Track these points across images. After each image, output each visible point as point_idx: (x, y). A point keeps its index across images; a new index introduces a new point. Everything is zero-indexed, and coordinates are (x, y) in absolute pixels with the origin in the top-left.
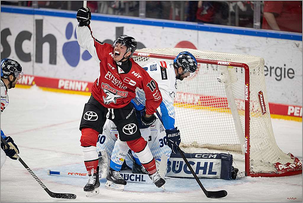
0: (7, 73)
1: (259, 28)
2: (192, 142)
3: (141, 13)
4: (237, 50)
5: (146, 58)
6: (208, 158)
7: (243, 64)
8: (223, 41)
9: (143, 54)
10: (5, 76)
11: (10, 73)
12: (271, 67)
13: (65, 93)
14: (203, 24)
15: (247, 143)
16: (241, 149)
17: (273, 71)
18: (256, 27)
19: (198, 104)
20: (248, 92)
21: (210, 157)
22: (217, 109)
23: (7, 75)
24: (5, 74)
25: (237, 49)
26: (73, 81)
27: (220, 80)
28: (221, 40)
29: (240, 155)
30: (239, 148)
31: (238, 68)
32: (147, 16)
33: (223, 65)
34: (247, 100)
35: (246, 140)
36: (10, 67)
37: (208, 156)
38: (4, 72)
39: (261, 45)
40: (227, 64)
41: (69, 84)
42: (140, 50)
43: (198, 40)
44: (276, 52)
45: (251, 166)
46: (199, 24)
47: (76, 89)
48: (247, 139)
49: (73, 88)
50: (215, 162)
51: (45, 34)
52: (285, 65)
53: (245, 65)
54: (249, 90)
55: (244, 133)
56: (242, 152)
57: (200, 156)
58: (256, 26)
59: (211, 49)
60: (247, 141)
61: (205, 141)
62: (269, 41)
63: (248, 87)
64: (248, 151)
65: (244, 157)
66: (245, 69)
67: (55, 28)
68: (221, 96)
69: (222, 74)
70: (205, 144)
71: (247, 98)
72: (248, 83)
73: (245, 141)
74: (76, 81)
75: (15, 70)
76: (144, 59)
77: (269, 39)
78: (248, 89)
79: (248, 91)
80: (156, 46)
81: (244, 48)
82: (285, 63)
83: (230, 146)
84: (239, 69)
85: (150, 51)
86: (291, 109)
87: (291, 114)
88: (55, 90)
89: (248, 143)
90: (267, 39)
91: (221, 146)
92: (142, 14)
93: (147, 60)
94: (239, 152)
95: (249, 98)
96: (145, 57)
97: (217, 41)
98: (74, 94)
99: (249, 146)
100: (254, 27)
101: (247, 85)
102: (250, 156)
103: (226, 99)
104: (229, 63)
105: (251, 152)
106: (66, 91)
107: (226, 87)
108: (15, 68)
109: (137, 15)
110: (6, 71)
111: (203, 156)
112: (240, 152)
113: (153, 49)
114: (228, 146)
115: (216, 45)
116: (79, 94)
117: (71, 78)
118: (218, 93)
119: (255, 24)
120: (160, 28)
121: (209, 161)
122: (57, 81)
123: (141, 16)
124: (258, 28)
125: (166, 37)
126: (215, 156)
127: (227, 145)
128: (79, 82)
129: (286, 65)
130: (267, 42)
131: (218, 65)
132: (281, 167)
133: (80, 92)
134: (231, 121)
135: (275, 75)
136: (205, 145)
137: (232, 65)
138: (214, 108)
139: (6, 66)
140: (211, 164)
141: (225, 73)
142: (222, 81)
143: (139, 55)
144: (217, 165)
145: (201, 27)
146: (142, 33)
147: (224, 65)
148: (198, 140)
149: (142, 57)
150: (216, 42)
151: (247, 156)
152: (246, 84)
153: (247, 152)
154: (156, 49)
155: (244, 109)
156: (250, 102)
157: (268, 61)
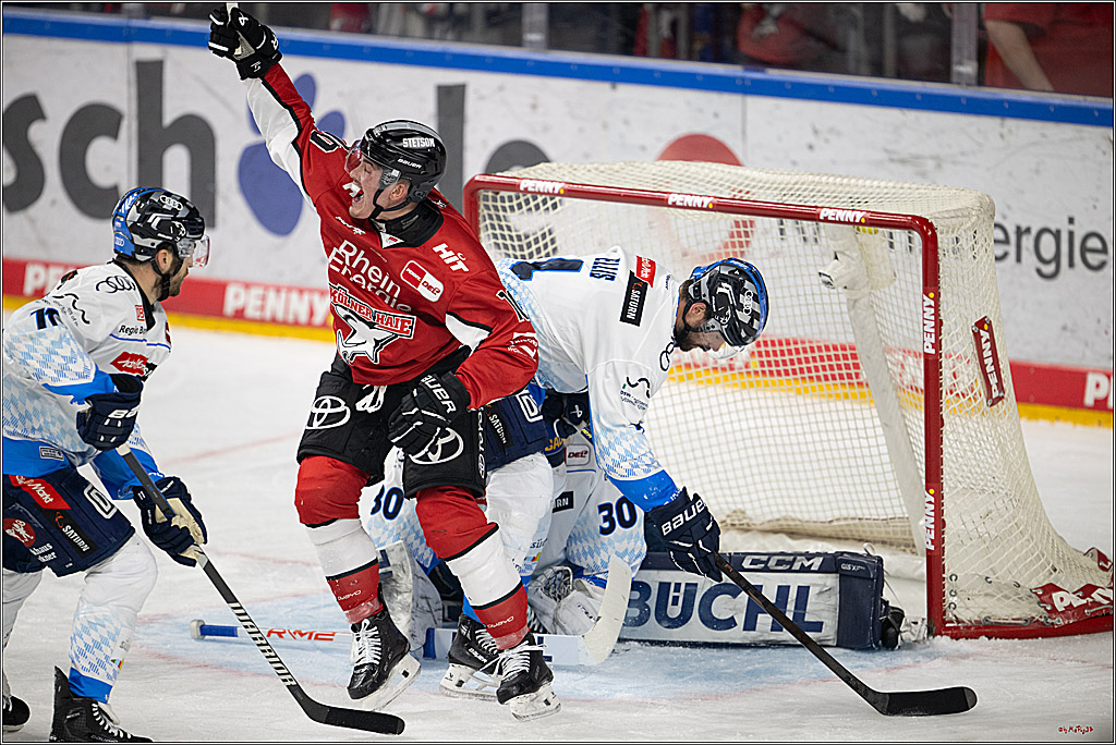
0: (147, 242)
1: (974, 82)
2: (728, 512)
3: (531, 31)
4: (893, 166)
5: (552, 199)
6: (790, 571)
7: (914, 217)
8: (839, 134)
9: (540, 186)
10: (140, 254)
11: (158, 242)
12: (1018, 228)
13: (249, 333)
14: (763, 71)
15: (933, 514)
16: (911, 534)
17: (1028, 242)
18: (963, 81)
19: (751, 370)
20: (933, 324)
21: (797, 566)
22: (821, 388)
23: (146, 251)
24: (142, 247)
25: (892, 160)
26: (278, 290)
27: (827, 279)
28: (831, 130)
29: (908, 556)
30: (904, 533)
31: (896, 232)
32: (554, 43)
33: (840, 222)
34: (933, 351)
35: (930, 502)
36: (158, 219)
37: (792, 563)
38: (138, 240)
39: (980, 145)
40: (855, 218)
41: (264, 298)
42: (528, 169)
43: (744, 132)
44: (1037, 172)
45: (949, 599)
46: (746, 70)
47: (291, 318)
48: (932, 500)
49: (280, 316)
50: (815, 585)
51: (170, 114)
52: (1071, 221)
53: (924, 221)
54: (937, 314)
55: (923, 475)
56: (914, 546)
57: (762, 562)
58: (960, 74)
59: (794, 163)
60: (932, 507)
61: (774, 509)
62: (1010, 131)
63: (932, 303)
64: (939, 541)
65: (922, 564)
66: (923, 234)
67: (210, 90)
68: (833, 340)
69: (836, 258)
70: (778, 520)
71: (930, 346)
72: (933, 288)
73: (927, 505)
74: (290, 289)
75: (177, 230)
76: (545, 202)
77: (1011, 123)
78: (933, 311)
79: (933, 318)
80: (587, 156)
81: (918, 157)
82: (1071, 214)
83: (870, 526)
84: (900, 236)
85: (565, 173)
86: (1098, 386)
87: (1096, 401)
88: (213, 322)
89: (938, 512)
90: (1002, 125)
91: (835, 523)
92: (534, 37)
93: (555, 206)
94: (903, 548)
95: (937, 345)
96: (548, 197)
97: (816, 132)
98: (282, 335)
99: (940, 524)
100: (955, 79)
101: (932, 295)
102: (946, 563)
103: (853, 348)
104: (864, 213)
105: (947, 547)
106: (255, 327)
107: (853, 303)
108: (177, 223)
109: (517, 42)
110: (143, 237)
111: (772, 564)
112: (908, 546)
113: (575, 166)
114: (863, 525)
115: (811, 147)
116: (303, 337)
117: (270, 279)
118: (823, 327)
119: (957, 68)
120: (603, 88)
121: (794, 581)
122: (220, 288)
123: (532, 43)
124: (969, 85)
125: (626, 122)
126: (817, 562)
127: (857, 521)
128: (301, 291)
129: (1076, 221)
130: (1002, 136)
131: (821, 224)
132: (1062, 599)
133: (306, 331)
134: (870, 432)
135: (1034, 258)
136: (775, 523)
137: (875, 222)
138: (808, 384)
139: (144, 218)
140: (803, 592)
141: (847, 253)
142: (835, 284)
143: (526, 189)
144: (825, 595)
145: (754, 81)
146: (534, 107)
147: (844, 223)
148: (748, 506)
149: (535, 195)
150: (812, 139)
151: (935, 562)
152: (926, 293)
153: (932, 548)
154: (589, 167)
155: (921, 384)
156: (943, 359)
157: (1009, 207)
